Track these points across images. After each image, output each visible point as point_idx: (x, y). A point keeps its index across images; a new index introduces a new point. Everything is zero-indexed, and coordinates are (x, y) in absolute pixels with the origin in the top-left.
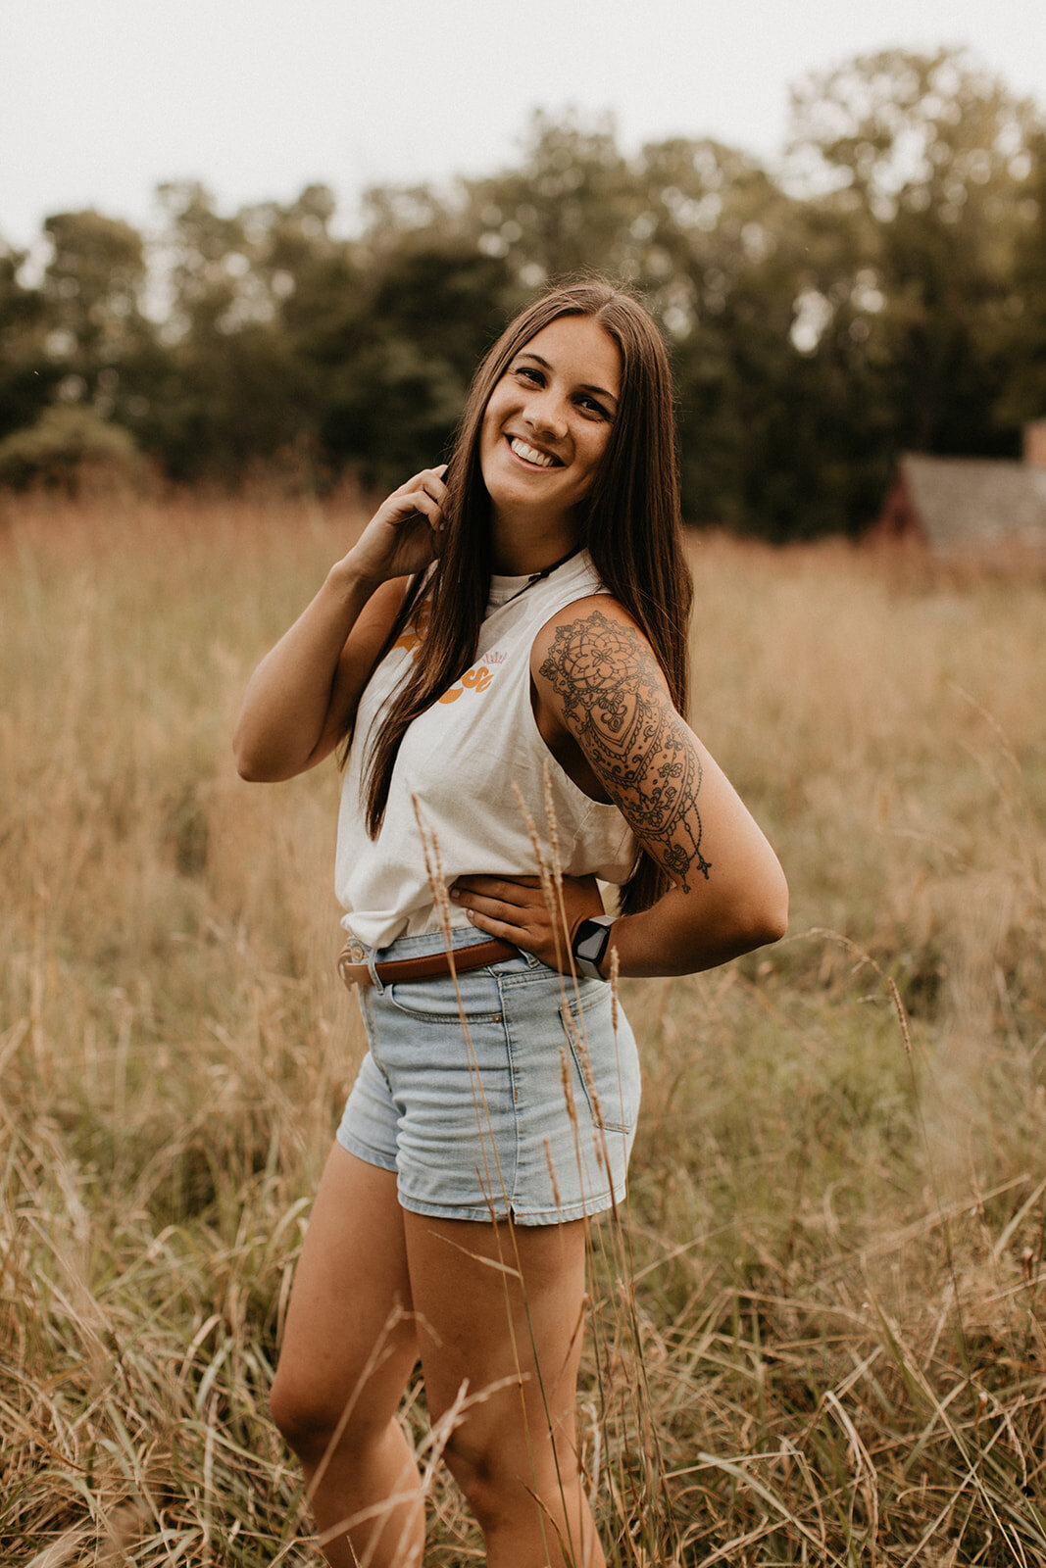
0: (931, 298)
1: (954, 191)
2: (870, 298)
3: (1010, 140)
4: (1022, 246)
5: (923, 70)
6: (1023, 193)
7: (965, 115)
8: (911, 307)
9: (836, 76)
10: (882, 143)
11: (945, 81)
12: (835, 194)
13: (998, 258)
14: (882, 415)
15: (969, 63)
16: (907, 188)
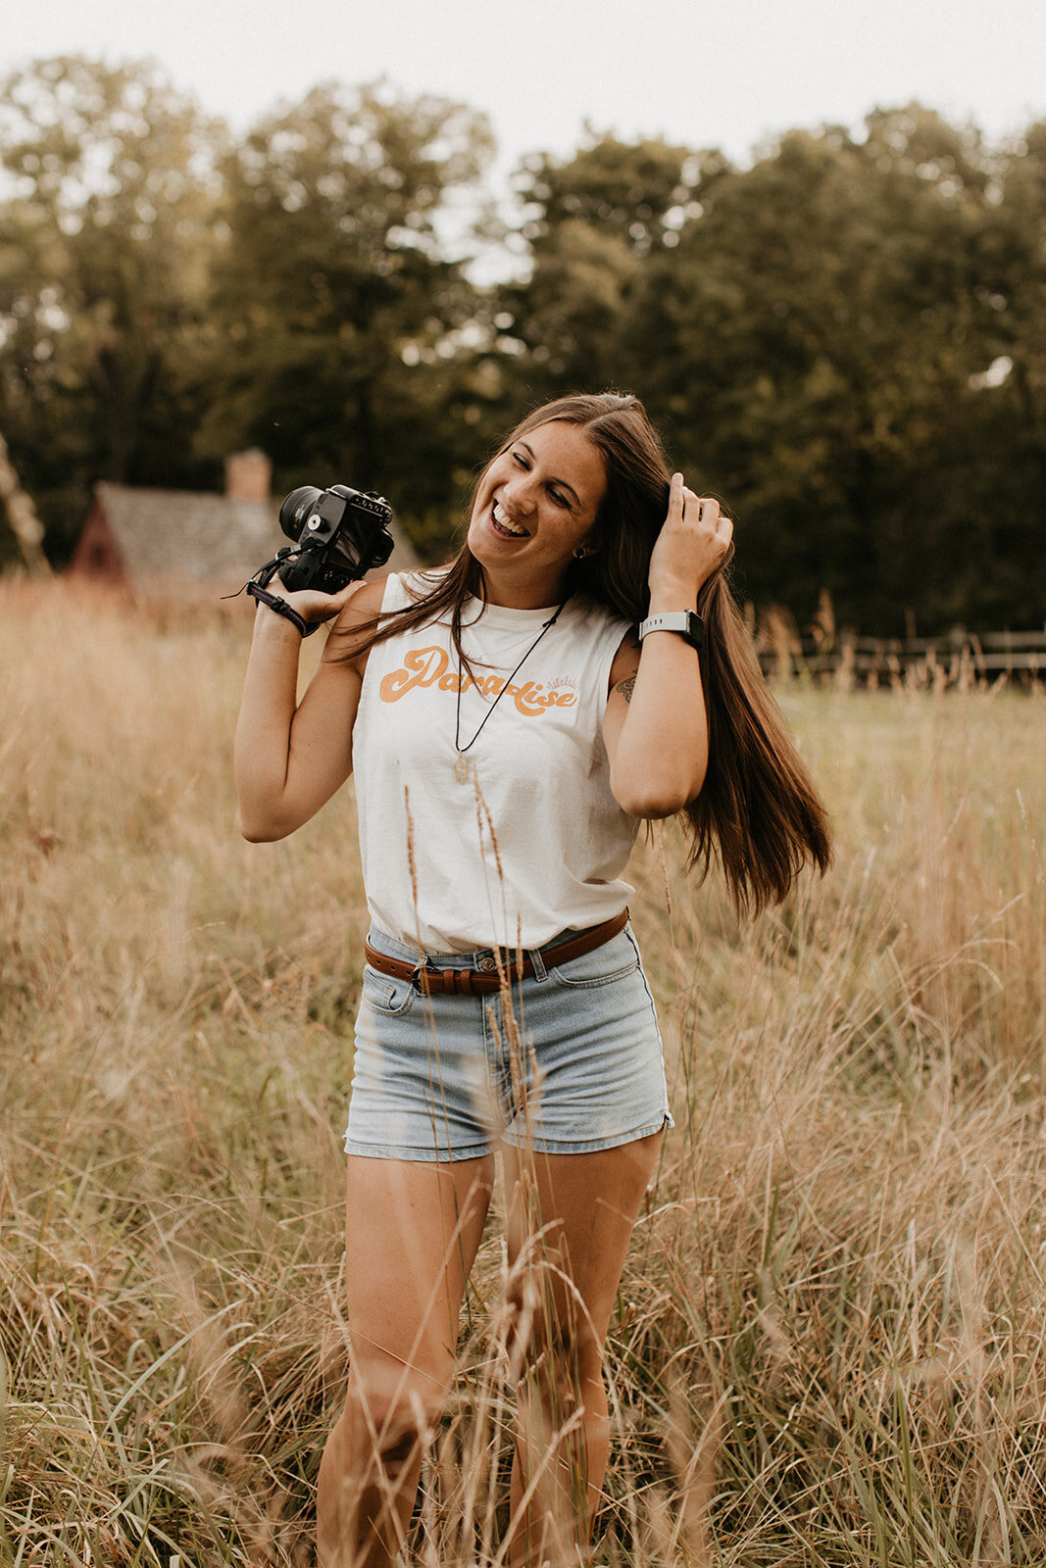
0: (121, 320)
1: (144, 211)
2: (54, 317)
3: (202, 165)
4: (217, 272)
5: (110, 85)
6: (216, 216)
7: (153, 131)
8: (99, 329)
9: (15, 80)
10: (70, 155)
11: (133, 95)
12: (15, 204)
13: (193, 282)
14: (74, 442)
15: (158, 80)
16: (93, 202)
